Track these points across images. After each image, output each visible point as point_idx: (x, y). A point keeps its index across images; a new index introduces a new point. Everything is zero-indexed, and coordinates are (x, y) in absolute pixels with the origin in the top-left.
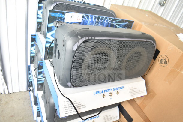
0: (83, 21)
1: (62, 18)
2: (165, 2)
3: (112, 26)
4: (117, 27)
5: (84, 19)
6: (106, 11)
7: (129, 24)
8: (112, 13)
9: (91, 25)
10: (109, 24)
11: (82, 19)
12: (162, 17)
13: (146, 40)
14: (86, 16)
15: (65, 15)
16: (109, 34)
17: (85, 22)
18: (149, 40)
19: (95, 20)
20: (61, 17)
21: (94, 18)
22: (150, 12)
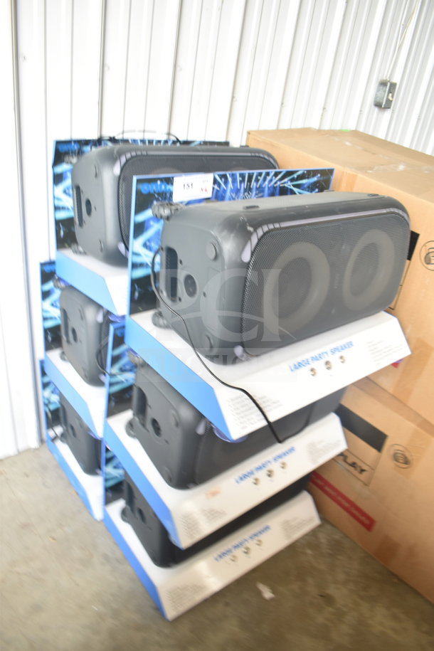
0: (215, 192)
1: (166, 194)
2: (392, 97)
3: (284, 191)
4: (295, 193)
5: (216, 187)
6: (249, 154)
7: (322, 181)
8: (266, 157)
9: (234, 199)
10: (274, 188)
11: (213, 188)
12: (389, 140)
13: (384, 211)
14: (221, 179)
15: (172, 184)
16: (306, 211)
17: (221, 192)
18: (392, 210)
19: (243, 185)
20: (163, 192)
21: (239, 179)
22: (356, 134)
